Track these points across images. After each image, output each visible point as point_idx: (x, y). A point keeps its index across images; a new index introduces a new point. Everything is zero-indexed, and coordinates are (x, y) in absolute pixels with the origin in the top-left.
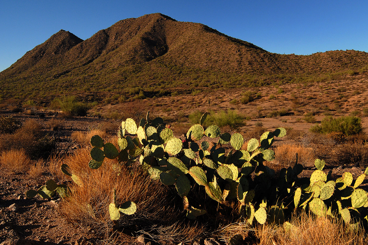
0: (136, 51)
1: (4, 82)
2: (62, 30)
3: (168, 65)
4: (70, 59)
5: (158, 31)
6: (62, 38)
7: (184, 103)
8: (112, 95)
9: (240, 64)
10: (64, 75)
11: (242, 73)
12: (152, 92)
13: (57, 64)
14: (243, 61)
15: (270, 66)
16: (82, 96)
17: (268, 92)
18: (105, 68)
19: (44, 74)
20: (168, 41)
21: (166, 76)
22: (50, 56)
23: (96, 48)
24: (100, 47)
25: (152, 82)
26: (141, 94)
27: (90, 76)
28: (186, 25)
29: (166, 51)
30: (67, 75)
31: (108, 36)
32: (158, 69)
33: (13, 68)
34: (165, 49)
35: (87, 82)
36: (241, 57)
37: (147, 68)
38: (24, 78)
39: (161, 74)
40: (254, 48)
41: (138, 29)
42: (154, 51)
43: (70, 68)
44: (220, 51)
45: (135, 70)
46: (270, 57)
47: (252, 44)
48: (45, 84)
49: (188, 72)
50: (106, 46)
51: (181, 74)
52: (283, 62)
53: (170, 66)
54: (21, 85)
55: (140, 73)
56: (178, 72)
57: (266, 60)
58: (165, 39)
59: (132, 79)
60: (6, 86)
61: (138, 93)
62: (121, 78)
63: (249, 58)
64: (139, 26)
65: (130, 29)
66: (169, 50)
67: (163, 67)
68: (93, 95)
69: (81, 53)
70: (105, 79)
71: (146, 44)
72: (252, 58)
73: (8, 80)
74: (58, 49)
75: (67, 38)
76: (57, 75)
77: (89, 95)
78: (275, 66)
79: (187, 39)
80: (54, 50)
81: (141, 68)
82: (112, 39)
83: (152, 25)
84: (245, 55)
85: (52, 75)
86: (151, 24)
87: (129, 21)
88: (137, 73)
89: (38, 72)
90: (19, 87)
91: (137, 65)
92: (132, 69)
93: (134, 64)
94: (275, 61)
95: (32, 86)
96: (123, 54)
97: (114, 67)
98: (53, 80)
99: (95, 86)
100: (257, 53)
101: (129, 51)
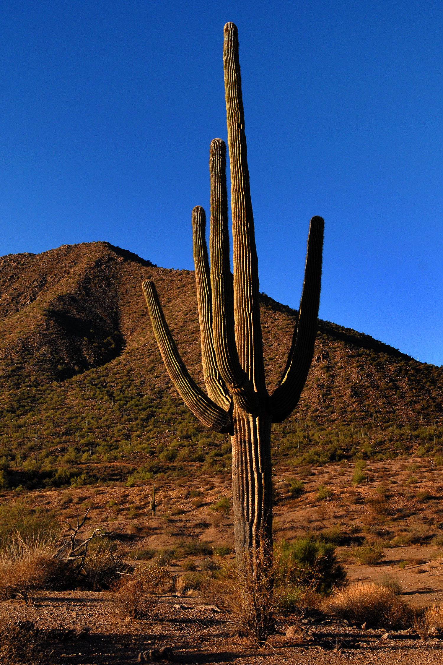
0: (26, 350)
3: (118, 393)
5: (98, 294)
7: (97, 507)
9: (327, 394)
11: (333, 421)
12: (34, 472)
14: (336, 387)
15: (415, 403)
17: (331, 479)
20: (126, 322)
21: (106, 426)
25: (60, 443)
28: (179, 277)
29: (117, 352)
32: (84, 404)
34: (113, 346)
36: (331, 373)
37: (54, 400)
39: (92, 418)
40: (370, 350)
41: (41, 286)
42: (81, 351)
44: (271, 356)
45: (16, 406)
46: (416, 376)
47: (369, 337)
49: (174, 416)
51: (151, 422)
53: (122, 395)
55: (29, 415)
56: (144, 414)
57: (404, 385)
58: (115, 319)
59: (3, 431)
64: (44, 278)
65: (15, 285)
66: (127, 349)
67: (102, 398)
72: (362, 379)
78: (428, 401)
79: (178, 320)
81: (35, 400)
83: (80, 275)
84: (342, 367)
87: (15, 262)
88: (22, 414)
91: (26, 391)
92: (7, 401)
93: (19, 388)
94: (430, 386)
100: (378, 364)
101: (7, 349)
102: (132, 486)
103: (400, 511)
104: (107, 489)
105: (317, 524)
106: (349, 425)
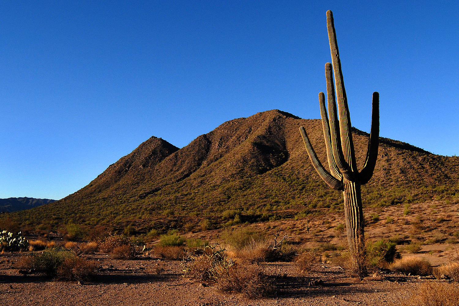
0: (245, 161)
1: (79, 204)
2: (152, 137)
3: (288, 178)
4: (161, 174)
5: (275, 134)
6: (152, 147)
7: (282, 230)
8: (201, 220)
9: (388, 173)
10: (152, 195)
11: (392, 186)
12: (252, 215)
13: (144, 181)
14: (392, 169)
15: (434, 175)
16: (163, 222)
17: (392, 213)
18: (205, 184)
19: (128, 194)
20: (289, 146)
21: (283, 194)
22: (137, 170)
23: (194, 159)
24: (200, 157)
25: (263, 202)
26: (237, 219)
27: (185, 195)
28: (313, 123)
29: (286, 159)
30: (156, 195)
31: (210, 143)
32: (273, 184)
33: (92, 185)
34: (284, 157)
35: (179, 203)
36: (389, 163)
37: (259, 183)
38: (103, 198)
39: (277, 190)
40: (408, 150)
41: (249, 132)
42: (269, 160)
43: (161, 184)
44: (359, 157)
45: (242, 186)
46: (433, 162)
47: (408, 144)
48: (128, 206)
49: (314, 188)
50: (207, 155)
51: (304, 191)
52: (452, 168)
53: (290, 179)
54: (99, 207)
55: (248, 190)
56: (300, 187)
57: (427, 166)
58: (284, 144)
59: (237, 198)
60: (81, 209)
61: (232, 217)
62: (223, 197)
63: (402, 164)
64: (250, 128)
65: (238, 133)
66: (290, 158)
67: (281, 181)
68: (176, 221)
69: (175, 165)
70: (203, 199)
71: (259, 151)
72: (405, 165)
73: (84, 201)
74: (147, 161)
75: (158, 147)
76: (143, 194)
77: (171, 221)
78: (440, 173)
79: (313, 142)
80: (142, 162)
81: (251, 184)
82: (215, 146)
84: (395, 160)
85: (137, 195)
86: (266, 125)
87: (237, 122)
88: (245, 190)
89: (120, 191)
90: (96, 210)
91: (246, 180)
92: (238, 184)
93: (243, 178)
94: (441, 166)
95: (110, 209)
96: (228, 165)
97: (215, 183)
98: (138, 200)
99: (188, 209)
100: (413, 157)
101: (236, 161)
102: (297, 220)
103: (428, 227)
104: (286, 222)
105: (386, 235)
106: (400, 187)
